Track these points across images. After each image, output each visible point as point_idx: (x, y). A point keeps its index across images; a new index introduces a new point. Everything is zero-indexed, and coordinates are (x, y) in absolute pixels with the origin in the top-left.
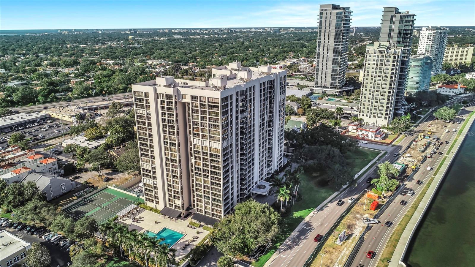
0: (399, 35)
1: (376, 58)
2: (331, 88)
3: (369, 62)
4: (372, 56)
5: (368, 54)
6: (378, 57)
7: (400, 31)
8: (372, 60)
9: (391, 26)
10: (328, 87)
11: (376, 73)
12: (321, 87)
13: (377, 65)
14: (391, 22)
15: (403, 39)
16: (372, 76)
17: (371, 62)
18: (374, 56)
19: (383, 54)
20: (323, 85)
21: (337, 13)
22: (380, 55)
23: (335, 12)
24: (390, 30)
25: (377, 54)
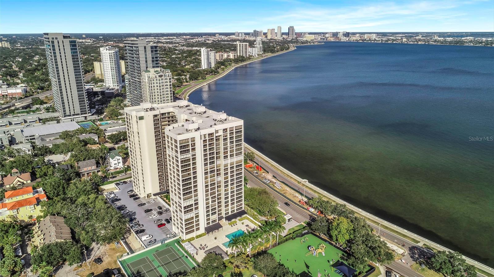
0: (153, 61)
1: (158, 82)
2: (81, 114)
3: (154, 85)
4: (155, 79)
5: (152, 79)
6: (159, 80)
7: (153, 58)
8: (155, 83)
9: (146, 55)
10: (79, 114)
11: (160, 93)
12: (70, 115)
13: (160, 87)
14: (145, 51)
15: (156, 64)
16: (158, 95)
17: (155, 85)
18: (157, 80)
19: (162, 78)
20: (72, 113)
21: (71, 42)
22: (160, 79)
23: (67, 41)
24: (146, 58)
25: (158, 78)
